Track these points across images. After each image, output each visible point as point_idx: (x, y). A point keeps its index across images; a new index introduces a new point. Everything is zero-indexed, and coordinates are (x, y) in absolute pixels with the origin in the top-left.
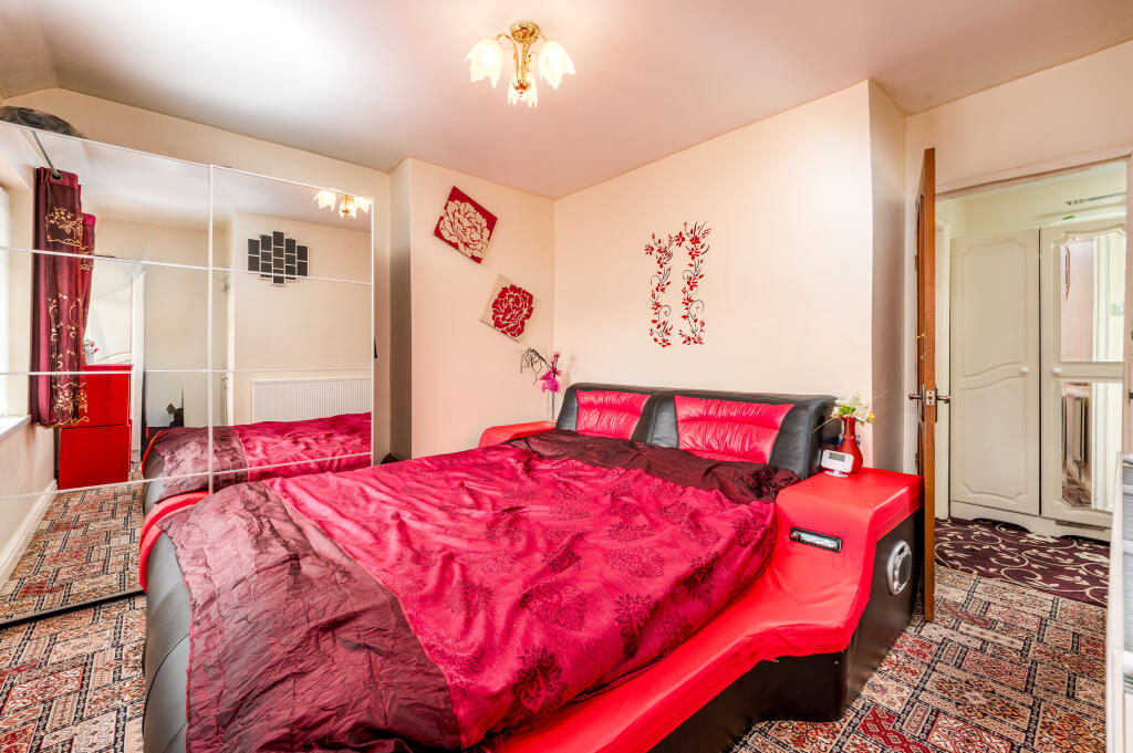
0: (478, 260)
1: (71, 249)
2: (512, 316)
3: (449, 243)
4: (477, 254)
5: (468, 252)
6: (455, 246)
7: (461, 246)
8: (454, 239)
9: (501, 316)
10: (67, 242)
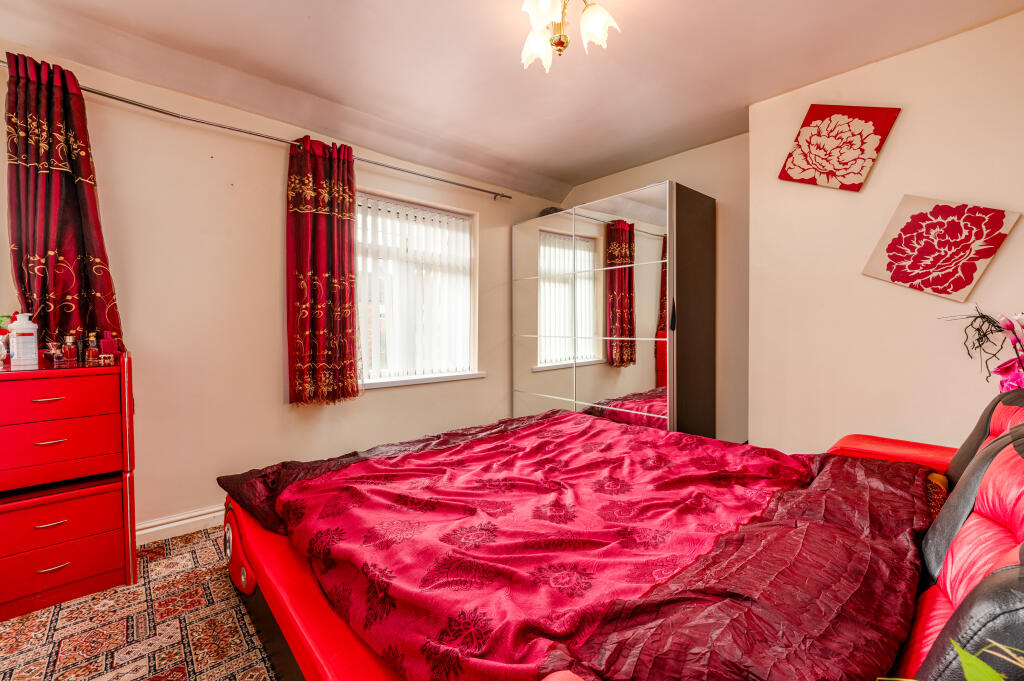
0: (856, 188)
1: (619, 265)
2: (937, 259)
3: (802, 181)
4: (849, 180)
5: (834, 182)
6: (812, 181)
7: (821, 179)
8: (808, 175)
9: (907, 263)
10: (617, 261)
